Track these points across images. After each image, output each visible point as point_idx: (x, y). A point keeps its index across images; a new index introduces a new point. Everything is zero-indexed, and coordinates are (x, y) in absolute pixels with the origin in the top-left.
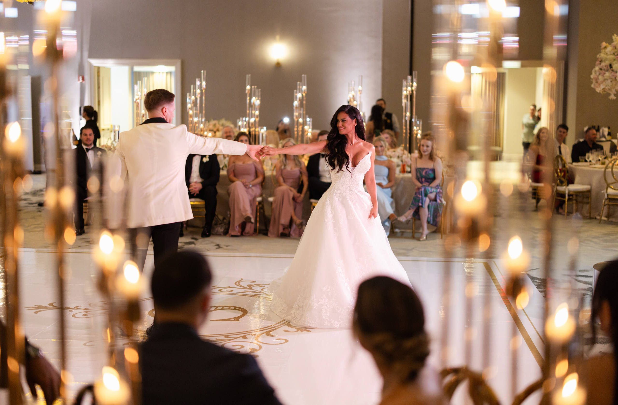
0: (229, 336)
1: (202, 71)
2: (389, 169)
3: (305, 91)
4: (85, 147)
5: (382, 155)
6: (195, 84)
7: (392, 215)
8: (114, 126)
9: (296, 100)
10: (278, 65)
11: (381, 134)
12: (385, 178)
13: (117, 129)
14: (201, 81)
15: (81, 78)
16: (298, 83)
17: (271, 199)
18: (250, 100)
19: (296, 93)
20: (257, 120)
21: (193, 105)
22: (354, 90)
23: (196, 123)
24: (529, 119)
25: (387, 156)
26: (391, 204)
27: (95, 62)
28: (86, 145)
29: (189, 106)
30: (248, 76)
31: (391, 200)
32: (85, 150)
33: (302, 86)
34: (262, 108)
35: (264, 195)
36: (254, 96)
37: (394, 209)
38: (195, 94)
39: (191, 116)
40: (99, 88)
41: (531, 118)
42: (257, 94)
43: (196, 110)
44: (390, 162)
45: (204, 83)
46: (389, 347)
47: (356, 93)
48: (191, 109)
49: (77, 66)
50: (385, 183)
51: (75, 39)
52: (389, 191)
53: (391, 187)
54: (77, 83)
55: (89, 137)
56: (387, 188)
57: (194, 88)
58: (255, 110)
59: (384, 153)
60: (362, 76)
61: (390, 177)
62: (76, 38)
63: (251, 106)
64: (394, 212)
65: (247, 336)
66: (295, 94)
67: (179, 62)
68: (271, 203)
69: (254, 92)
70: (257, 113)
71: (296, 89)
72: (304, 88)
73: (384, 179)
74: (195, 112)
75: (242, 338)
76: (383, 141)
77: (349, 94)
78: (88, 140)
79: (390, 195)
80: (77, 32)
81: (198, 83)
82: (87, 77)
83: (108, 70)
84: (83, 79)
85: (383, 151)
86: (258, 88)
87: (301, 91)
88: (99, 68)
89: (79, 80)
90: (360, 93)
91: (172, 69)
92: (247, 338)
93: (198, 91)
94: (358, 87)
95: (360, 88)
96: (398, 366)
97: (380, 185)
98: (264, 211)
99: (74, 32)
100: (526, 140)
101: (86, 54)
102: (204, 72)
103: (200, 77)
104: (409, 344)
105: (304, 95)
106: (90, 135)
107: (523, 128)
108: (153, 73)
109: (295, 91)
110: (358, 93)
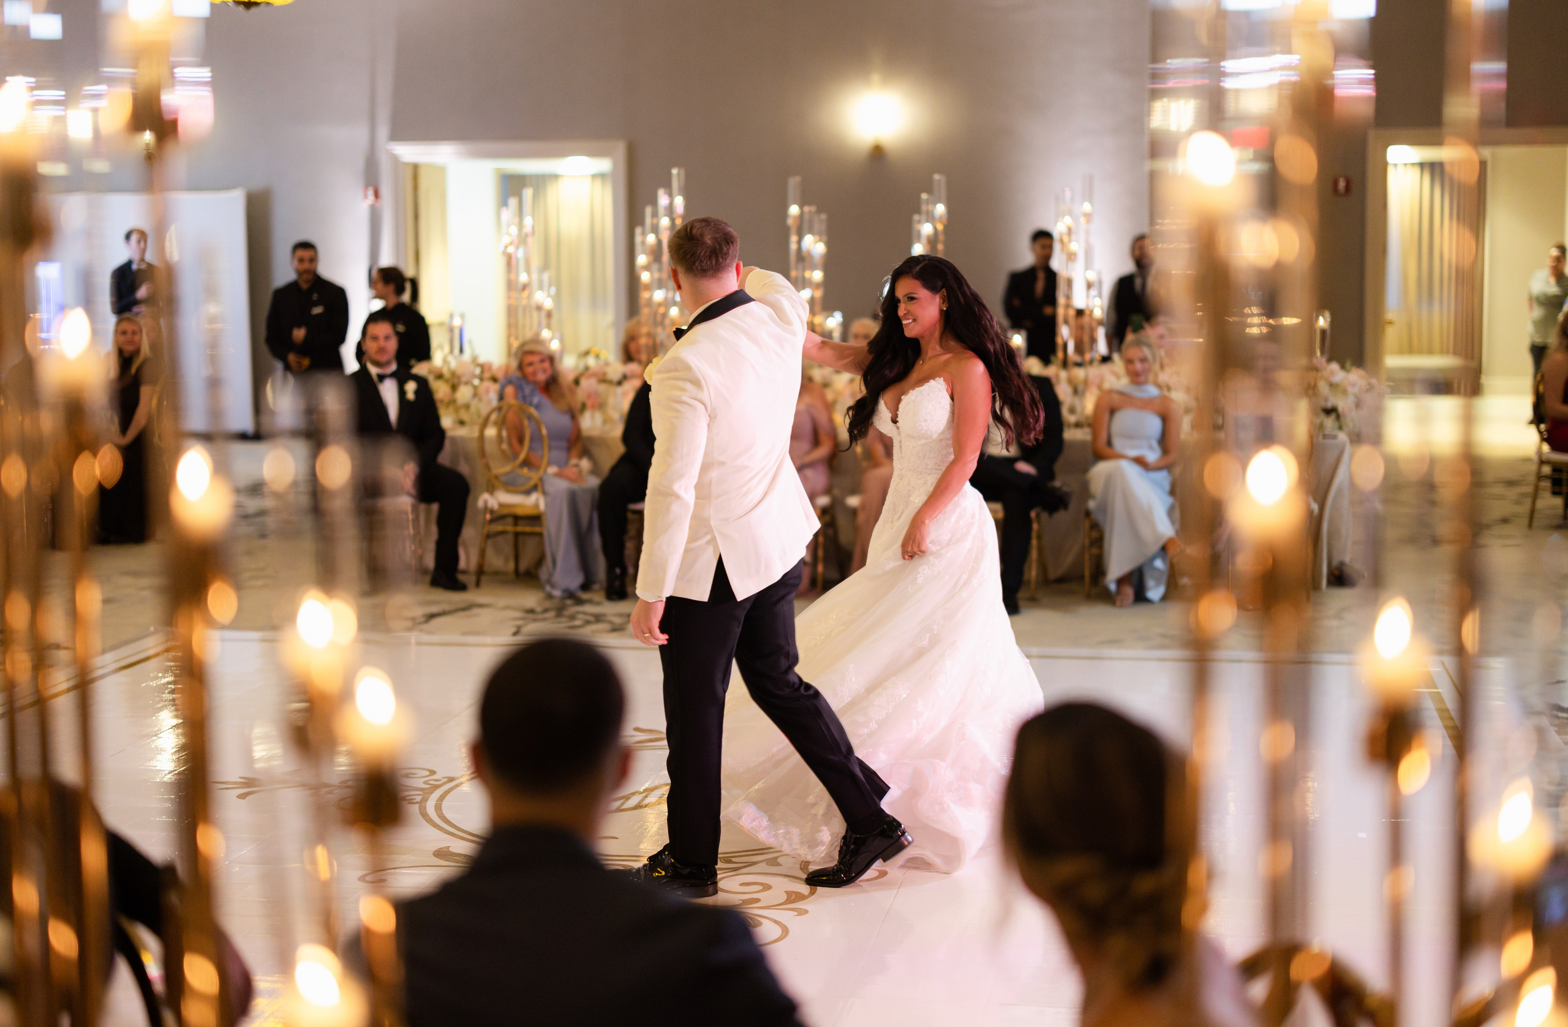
0: (734, 860)
1: (675, 171)
2: (1165, 419)
3: (941, 217)
4: (373, 370)
5: (1145, 382)
6: (654, 202)
7: (1171, 541)
8: (451, 316)
9: (919, 241)
10: (878, 153)
11: (1146, 326)
12: (1155, 444)
13: (457, 322)
14: (671, 195)
15: (371, 193)
16: (924, 196)
17: (853, 501)
18: (799, 242)
19: (919, 222)
20: (819, 294)
21: (652, 258)
22: (1070, 213)
23: (660, 305)
24: (1548, 283)
25: (1159, 386)
26: (1170, 512)
27: (408, 152)
28: (377, 364)
29: (642, 259)
30: (794, 182)
31: (1169, 500)
32: (375, 378)
33: (935, 203)
34: (829, 263)
35: (836, 492)
36: (811, 232)
37: (1178, 524)
38: (655, 229)
39: (648, 287)
40: (416, 217)
41: (1552, 281)
42: (816, 227)
43: (660, 270)
44: (1165, 400)
45: (679, 201)
46: (1095, 892)
47: (1075, 219)
48: (647, 268)
49: (360, 164)
50: (1152, 456)
51: (207, 91)
52: (1163, 477)
53: (1168, 468)
54: (360, 206)
55: (382, 342)
56: (1158, 468)
57: (655, 215)
58: (813, 268)
59: (1151, 377)
60: (1091, 178)
61: (1164, 441)
62: (209, 89)
63: (802, 258)
64: (1177, 532)
65: (779, 860)
66: (917, 227)
67: (620, 148)
68: (854, 512)
69: (811, 222)
70: (817, 275)
71: (918, 211)
72: (940, 209)
73: (1151, 447)
74: (656, 275)
75: (767, 864)
76: (1149, 346)
77: (1058, 224)
78: (382, 350)
79: (1167, 487)
80: (212, 71)
81: (663, 200)
82: (386, 190)
83: (440, 171)
84: (377, 195)
85: (1146, 371)
86: (819, 211)
87: (930, 218)
88: (416, 167)
89: (366, 197)
90: (1088, 221)
91: (604, 165)
92: (779, 865)
93: (665, 222)
94: (1082, 205)
95: (1087, 207)
96: (1117, 944)
97: (1140, 461)
98: (836, 533)
99: (205, 73)
100: (1538, 340)
101: (383, 132)
102: (679, 173)
103: (668, 186)
104: (1145, 884)
105: (940, 227)
106: (387, 338)
107: (1531, 307)
108: (555, 177)
109: (916, 217)
110: (1083, 220)
